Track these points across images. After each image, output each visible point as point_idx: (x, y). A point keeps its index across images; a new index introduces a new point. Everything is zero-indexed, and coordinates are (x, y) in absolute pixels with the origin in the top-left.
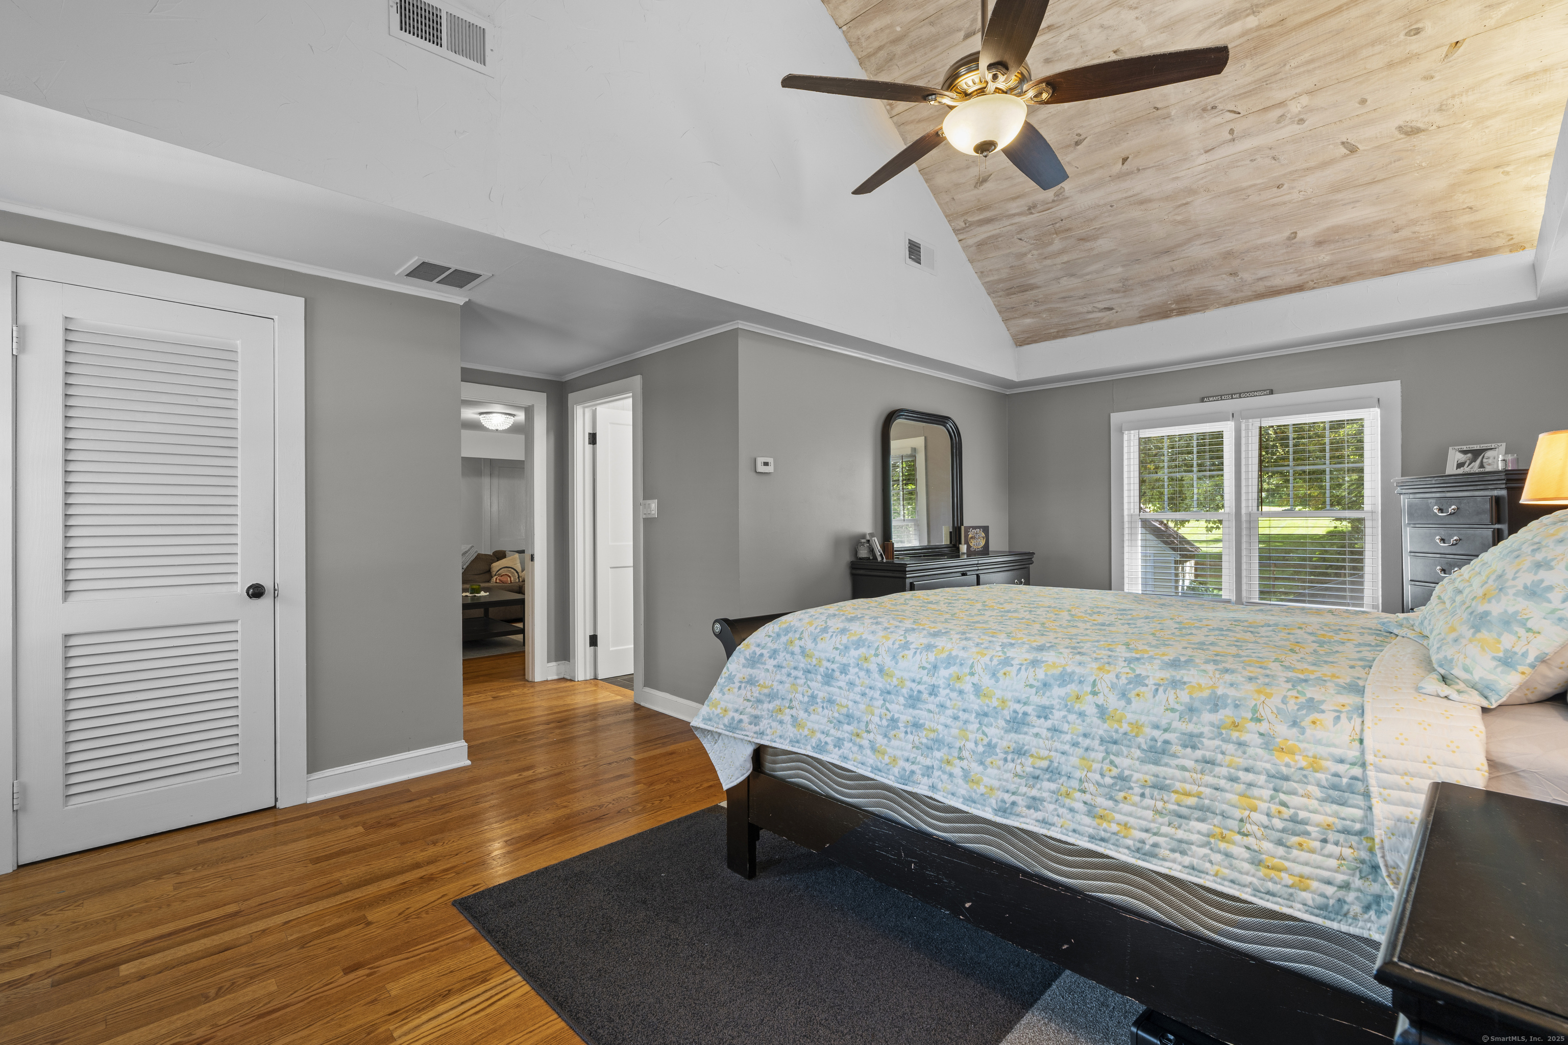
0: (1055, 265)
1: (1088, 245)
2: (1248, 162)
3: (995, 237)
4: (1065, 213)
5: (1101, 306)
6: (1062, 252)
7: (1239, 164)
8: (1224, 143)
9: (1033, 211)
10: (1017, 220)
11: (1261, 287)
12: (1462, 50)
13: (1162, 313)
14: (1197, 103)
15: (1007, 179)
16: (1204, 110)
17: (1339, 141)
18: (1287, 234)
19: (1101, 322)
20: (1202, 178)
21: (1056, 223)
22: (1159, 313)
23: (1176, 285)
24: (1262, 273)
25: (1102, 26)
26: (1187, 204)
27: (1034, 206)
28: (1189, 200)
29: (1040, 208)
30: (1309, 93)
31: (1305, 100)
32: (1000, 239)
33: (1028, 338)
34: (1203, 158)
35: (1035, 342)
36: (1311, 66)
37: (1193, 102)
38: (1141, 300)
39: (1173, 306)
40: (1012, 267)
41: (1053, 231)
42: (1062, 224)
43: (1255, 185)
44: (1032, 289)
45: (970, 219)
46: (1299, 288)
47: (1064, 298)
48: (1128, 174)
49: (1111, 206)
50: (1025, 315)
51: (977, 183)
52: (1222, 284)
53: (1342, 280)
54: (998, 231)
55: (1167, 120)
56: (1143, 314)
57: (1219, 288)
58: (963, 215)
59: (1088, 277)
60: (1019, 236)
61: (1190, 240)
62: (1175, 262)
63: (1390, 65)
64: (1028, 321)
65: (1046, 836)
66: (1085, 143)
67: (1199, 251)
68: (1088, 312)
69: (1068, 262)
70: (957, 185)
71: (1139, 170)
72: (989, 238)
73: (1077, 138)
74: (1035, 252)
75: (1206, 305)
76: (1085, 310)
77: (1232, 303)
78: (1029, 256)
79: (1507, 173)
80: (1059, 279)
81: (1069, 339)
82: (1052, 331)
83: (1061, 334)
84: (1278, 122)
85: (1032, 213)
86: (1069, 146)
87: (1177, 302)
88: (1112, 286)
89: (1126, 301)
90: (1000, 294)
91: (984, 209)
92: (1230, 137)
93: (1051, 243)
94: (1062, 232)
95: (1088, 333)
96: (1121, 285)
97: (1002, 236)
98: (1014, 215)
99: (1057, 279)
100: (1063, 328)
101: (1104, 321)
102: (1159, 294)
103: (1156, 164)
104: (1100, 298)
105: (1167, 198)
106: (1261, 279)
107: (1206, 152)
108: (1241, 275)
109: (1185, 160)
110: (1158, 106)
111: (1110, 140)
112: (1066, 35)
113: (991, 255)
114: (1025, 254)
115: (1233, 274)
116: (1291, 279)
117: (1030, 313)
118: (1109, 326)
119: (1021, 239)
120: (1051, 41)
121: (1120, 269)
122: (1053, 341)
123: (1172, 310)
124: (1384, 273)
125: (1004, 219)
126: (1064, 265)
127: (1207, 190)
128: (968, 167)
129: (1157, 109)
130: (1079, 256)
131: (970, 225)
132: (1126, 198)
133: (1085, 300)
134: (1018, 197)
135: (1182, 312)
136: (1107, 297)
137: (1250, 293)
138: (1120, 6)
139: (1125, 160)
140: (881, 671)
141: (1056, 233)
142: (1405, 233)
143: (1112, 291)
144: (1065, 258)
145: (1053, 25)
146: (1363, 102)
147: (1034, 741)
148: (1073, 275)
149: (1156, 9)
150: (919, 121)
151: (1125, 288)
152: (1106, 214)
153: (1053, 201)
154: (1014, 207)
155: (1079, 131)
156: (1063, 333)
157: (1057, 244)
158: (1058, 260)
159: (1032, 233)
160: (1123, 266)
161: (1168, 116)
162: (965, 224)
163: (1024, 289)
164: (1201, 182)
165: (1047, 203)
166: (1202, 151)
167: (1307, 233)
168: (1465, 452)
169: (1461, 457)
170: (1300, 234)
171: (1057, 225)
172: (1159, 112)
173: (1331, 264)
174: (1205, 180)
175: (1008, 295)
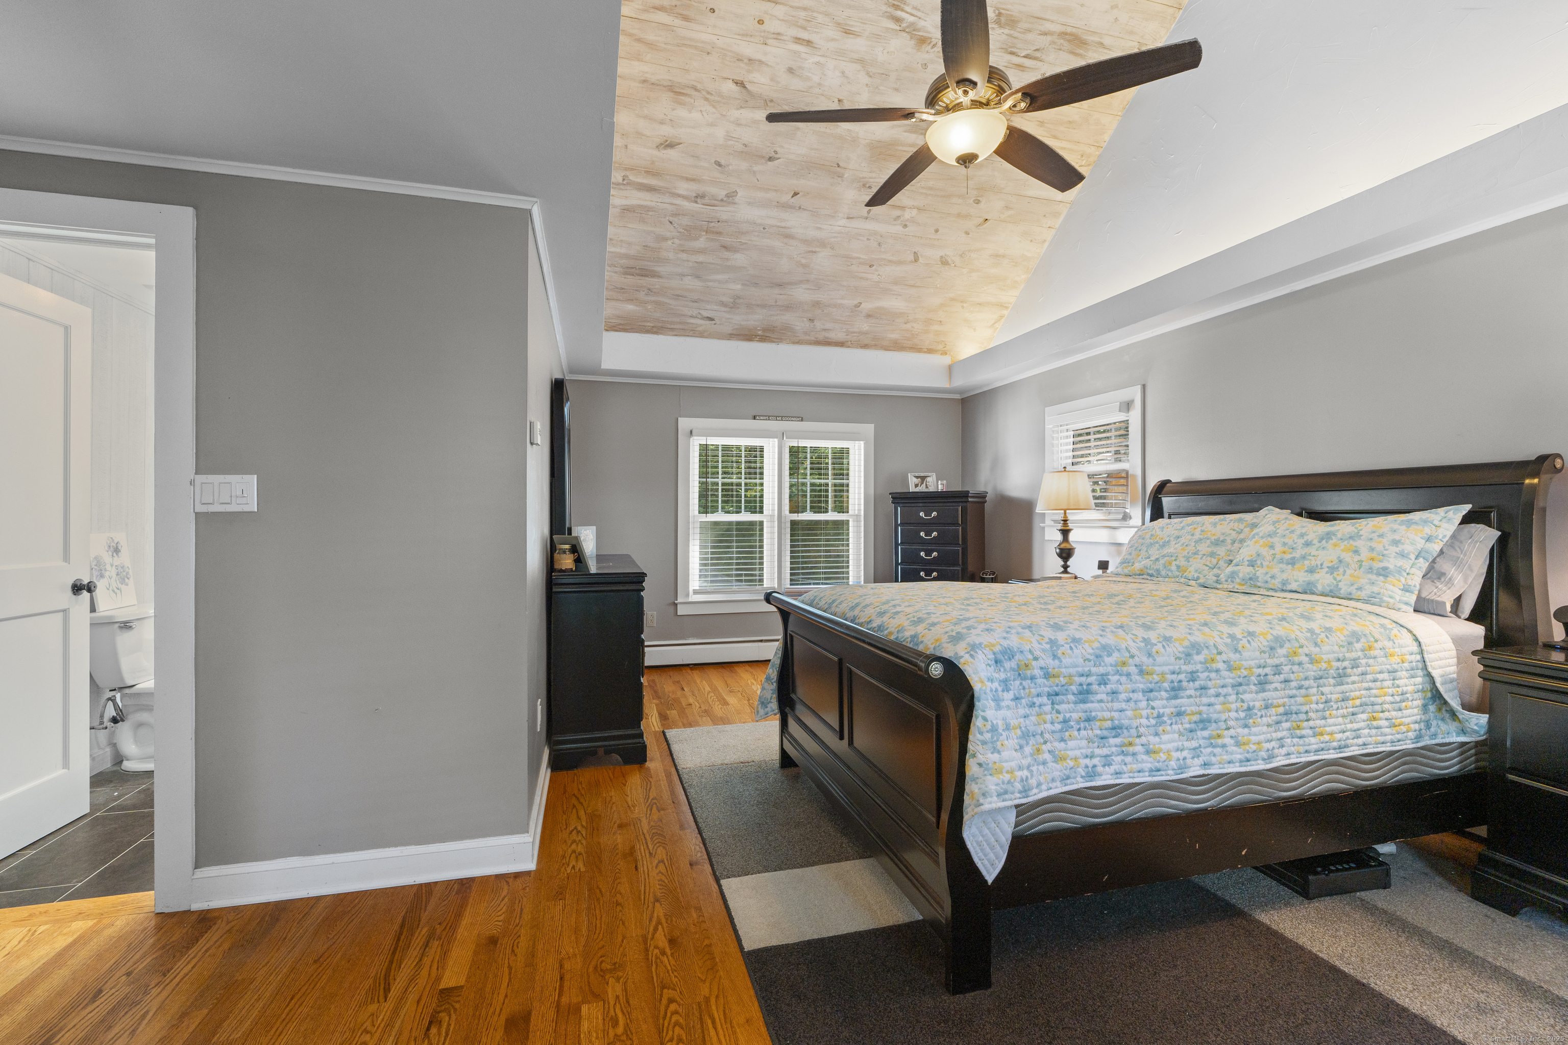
0: (688, 261)
1: (727, 254)
2: (865, 239)
3: (648, 209)
4: (724, 217)
5: (705, 314)
6: (702, 251)
7: (860, 238)
8: (861, 217)
9: (699, 200)
10: (679, 201)
11: (821, 336)
12: (988, 223)
13: (748, 335)
14: (863, 178)
15: (693, 156)
16: (864, 185)
17: (914, 250)
18: (856, 302)
19: (698, 329)
20: (834, 237)
21: (711, 222)
22: (747, 335)
23: (771, 315)
24: (828, 326)
25: (843, 73)
26: (815, 252)
27: (703, 196)
28: (817, 249)
29: (706, 201)
30: (919, 209)
31: (915, 212)
32: (650, 213)
33: (620, 324)
34: (843, 222)
35: (625, 330)
36: (929, 192)
37: (861, 176)
38: (739, 319)
39: (760, 333)
40: (646, 246)
41: (705, 228)
42: (717, 225)
43: (859, 258)
44: (653, 276)
45: (631, 178)
46: (841, 344)
47: (678, 296)
48: (792, 207)
49: (764, 229)
50: (630, 300)
51: (661, 144)
52: (799, 324)
53: (865, 346)
54: (653, 204)
55: (840, 179)
56: (735, 332)
57: (798, 328)
58: (626, 169)
59: (710, 284)
60: (671, 219)
61: (801, 282)
62: (781, 296)
63: (959, 215)
64: (630, 307)
65: (1283, 766)
66: (776, 162)
67: (802, 294)
68: (692, 317)
69: (702, 263)
70: (639, 134)
71: (800, 208)
72: (640, 206)
73: (773, 154)
74: (677, 241)
75: (781, 339)
76: (690, 313)
77: (799, 342)
78: (670, 242)
79: (963, 307)
80: (684, 276)
81: (661, 337)
82: (649, 324)
83: (655, 330)
84: (895, 220)
85: (696, 202)
86: (763, 157)
87: (764, 330)
88: (724, 299)
89: (728, 316)
90: (617, 269)
91: (653, 175)
92: (866, 215)
93: (696, 239)
94: (713, 232)
95: (680, 335)
96: (732, 300)
97: (655, 211)
98: (679, 196)
99: (683, 275)
100: (660, 325)
101: (700, 329)
102: (755, 320)
103: (814, 210)
104: (708, 307)
105: (805, 242)
106: (825, 330)
107: (848, 218)
108: (815, 323)
109: (833, 217)
110: (841, 164)
111: (794, 171)
112: (817, 59)
113: (630, 225)
114: (666, 239)
115: (811, 320)
116: (840, 336)
117: (637, 299)
118: (702, 335)
119: (671, 223)
120: (803, 55)
121: (739, 287)
122: (643, 335)
123: (756, 336)
124: (886, 349)
125: (667, 195)
126: (696, 265)
127: (832, 248)
128: (662, 122)
129: (839, 166)
130: (712, 261)
131: (628, 184)
132: (778, 227)
133: (696, 304)
134: (693, 180)
135: (763, 339)
136: (715, 307)
137: (813, 339)
138: (863, 67)
139: (796, 194)
140: (1142, 672)
141: (707, 232)
142: (908, 326)
143: (723, 304)
144: (701, 258)
145: (812, 43)
146: (937, 231)
147: (1274, 694)
148: (698, 277)
149: (882, 88)
150: (639, 40)
151: (734, 305)
152: (757, 234)
153: (722, 200)
154: (683, 188)
155: (778, 149)
156: (657, 329)
157: (701, 243)
158: (694, 258)
159: (685, 221)
160: (743, 284)
161: (841, 176)
162: (624, 180)
163: (645, 273)
164: (833, 240)
165: (716, 200)
166: (846, 216)
167: (867, 306)
168: (917, 477)
169: (917, 481)
170: (862, 306)
171: (712, 224)
172: (839, 169)
173: (866, 333)
174: (835, 239)
175: (626, 273)
